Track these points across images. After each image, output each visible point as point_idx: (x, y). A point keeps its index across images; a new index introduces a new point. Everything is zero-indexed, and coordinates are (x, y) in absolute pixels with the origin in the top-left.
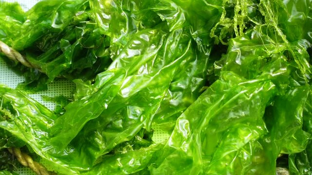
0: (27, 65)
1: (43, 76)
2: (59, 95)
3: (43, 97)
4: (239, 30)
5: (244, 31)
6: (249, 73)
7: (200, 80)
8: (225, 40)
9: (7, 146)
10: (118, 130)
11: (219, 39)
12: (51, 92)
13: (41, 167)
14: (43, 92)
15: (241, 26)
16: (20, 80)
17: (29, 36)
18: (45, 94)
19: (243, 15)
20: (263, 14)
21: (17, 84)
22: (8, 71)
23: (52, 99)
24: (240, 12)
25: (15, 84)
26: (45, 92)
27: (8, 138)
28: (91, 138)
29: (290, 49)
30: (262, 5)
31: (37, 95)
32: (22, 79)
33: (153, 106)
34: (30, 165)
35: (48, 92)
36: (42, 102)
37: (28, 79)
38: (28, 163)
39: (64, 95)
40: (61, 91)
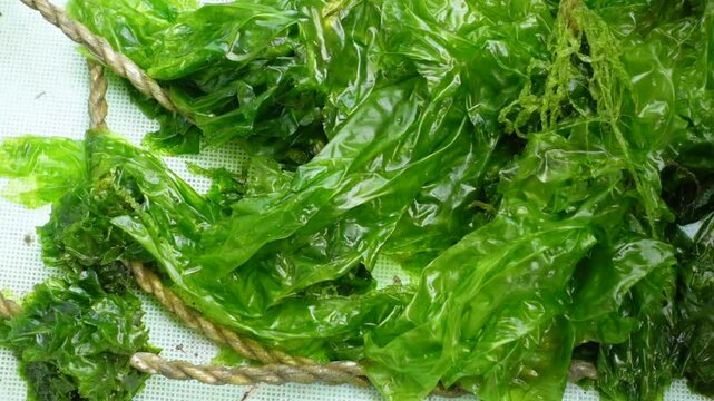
0: (168, 106)
1: (193, 129)
2: (217, 167)
3: (190, 166)
4: (549, 118)
5: (559, 119)
6: (556, 198)
7: (469, 189)
8: (524, 129)
9: (124, 257)
10: (319, 259)
11: (512, 127)
12: (204, 157)
13: (176, 299)
14: (189, 155)
15: (553, 112)
16: (150, 125)
17: (182, 65)
18: (194, 161)
19: (560, 93)
20: (595, 98)
21: (144, 134)
22: (129, 105)
23: (204, 172)
24: (555, 89)
25: (139, 133)
26: (194, 156)
27: (128, 244)
28: (270, 264)
29: (631, 169)
30: (595, 81)
31: (179, 159)
32: (155, 126)
33: (383, 227)
34: (157, 293)
35: (199, 157)
36: (188, 173)
37: (166, 128)
38: (153, 288)
39: (227, 168)
40: (223, 159)
